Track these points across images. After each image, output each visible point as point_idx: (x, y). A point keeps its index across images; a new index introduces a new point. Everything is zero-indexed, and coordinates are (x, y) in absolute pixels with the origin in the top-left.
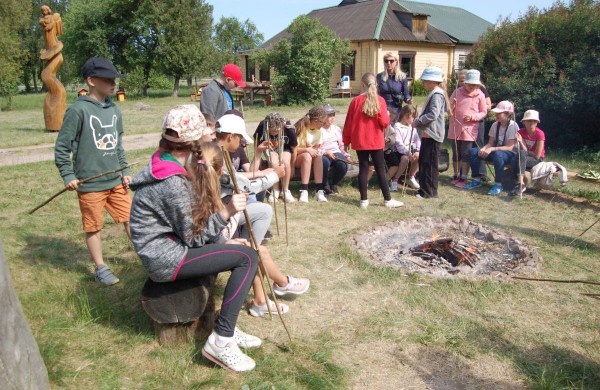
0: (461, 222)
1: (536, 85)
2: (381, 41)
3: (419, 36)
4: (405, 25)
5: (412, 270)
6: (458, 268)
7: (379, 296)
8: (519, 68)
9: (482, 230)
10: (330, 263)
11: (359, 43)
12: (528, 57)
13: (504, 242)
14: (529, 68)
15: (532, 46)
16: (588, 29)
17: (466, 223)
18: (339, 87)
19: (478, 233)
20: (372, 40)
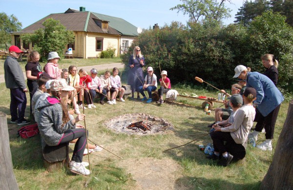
0: (142, 115)
1: (160, 58)
2: (87, 32)
3: (105, 31)
4: (98, 26)
5: (132, 134)
6: (146, 132)
7: (123, 144)
8: (153, 51)
9: (151, 117)
10: (99, 134)
11: (76, 32)
12: (156, 47)
13: (159, 121)
14: (157, 51)
15: (158, 42)
16: (178, 38)
17: (144, 115)
18: (67, 53)
19: (149, 119)
20: (83, 31)
